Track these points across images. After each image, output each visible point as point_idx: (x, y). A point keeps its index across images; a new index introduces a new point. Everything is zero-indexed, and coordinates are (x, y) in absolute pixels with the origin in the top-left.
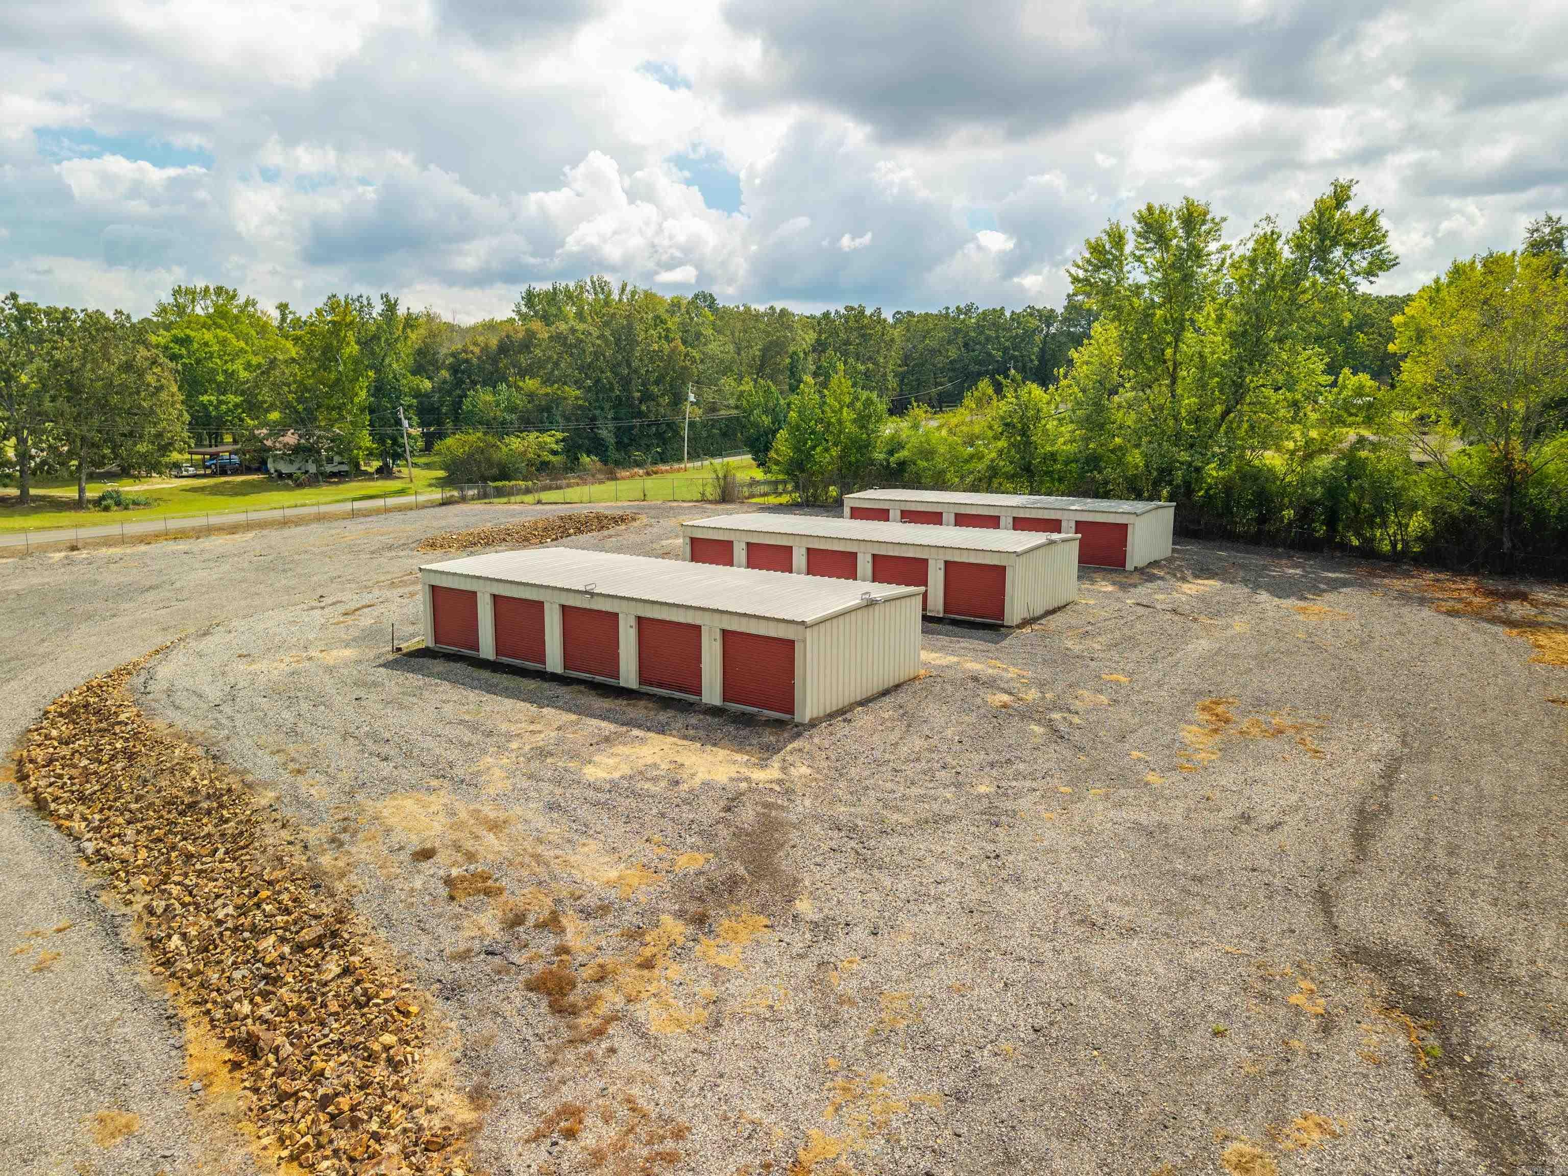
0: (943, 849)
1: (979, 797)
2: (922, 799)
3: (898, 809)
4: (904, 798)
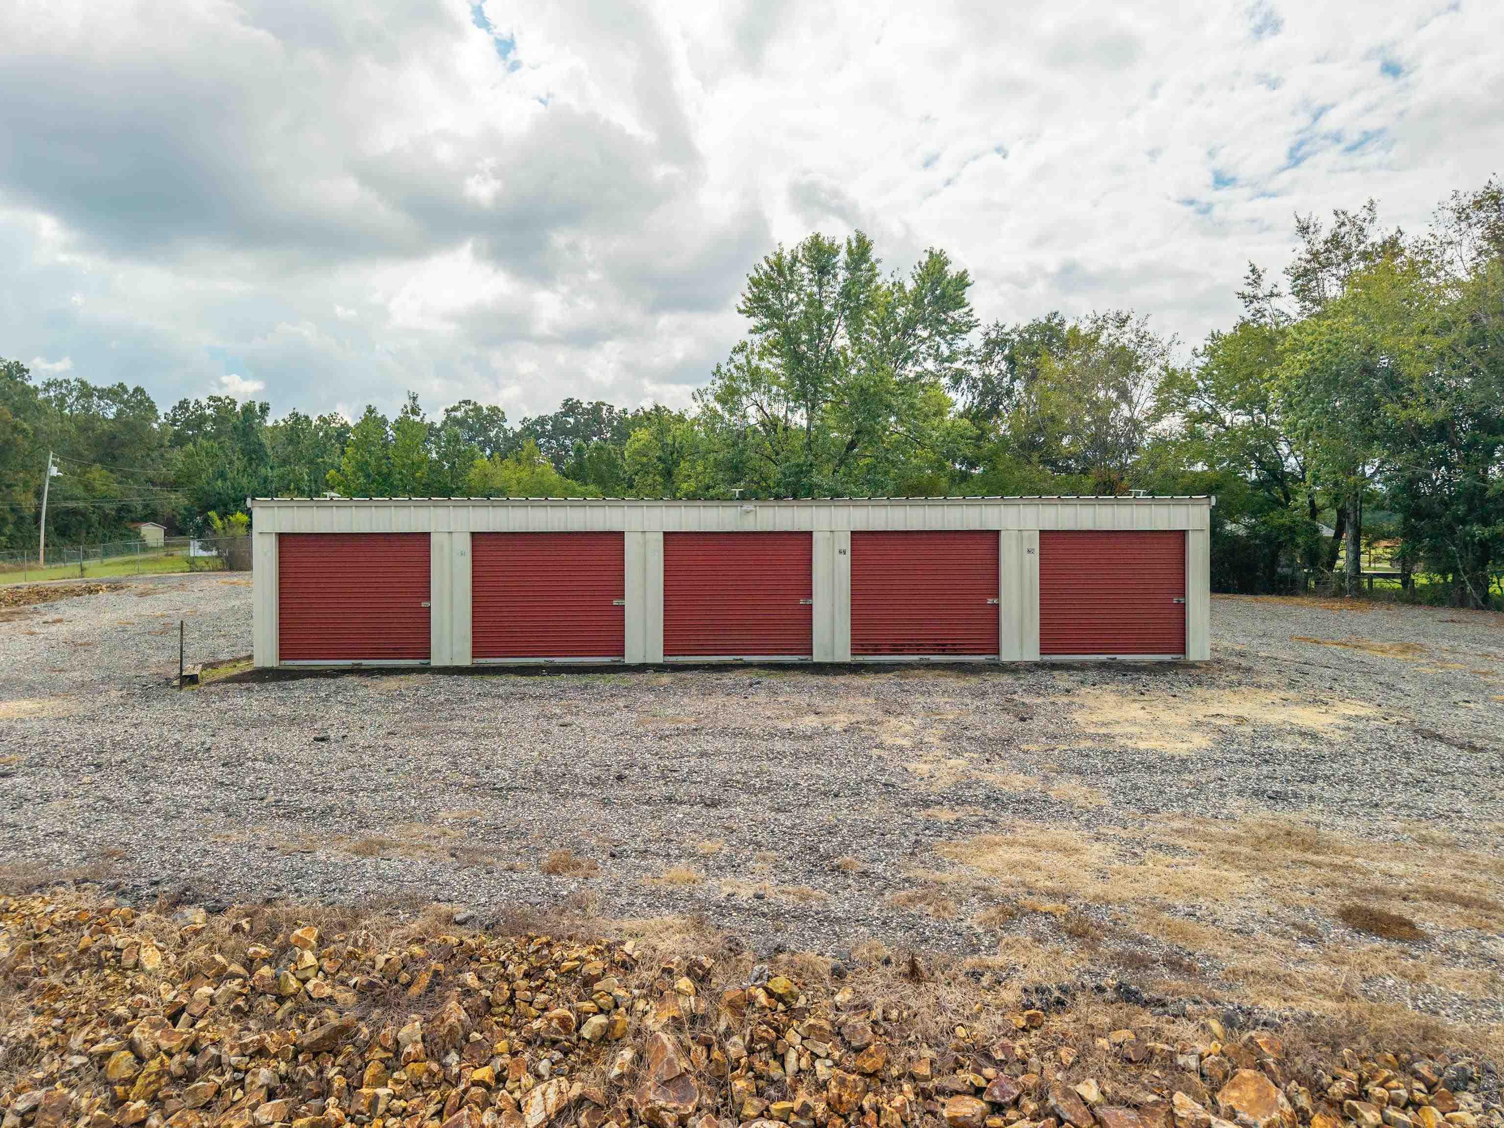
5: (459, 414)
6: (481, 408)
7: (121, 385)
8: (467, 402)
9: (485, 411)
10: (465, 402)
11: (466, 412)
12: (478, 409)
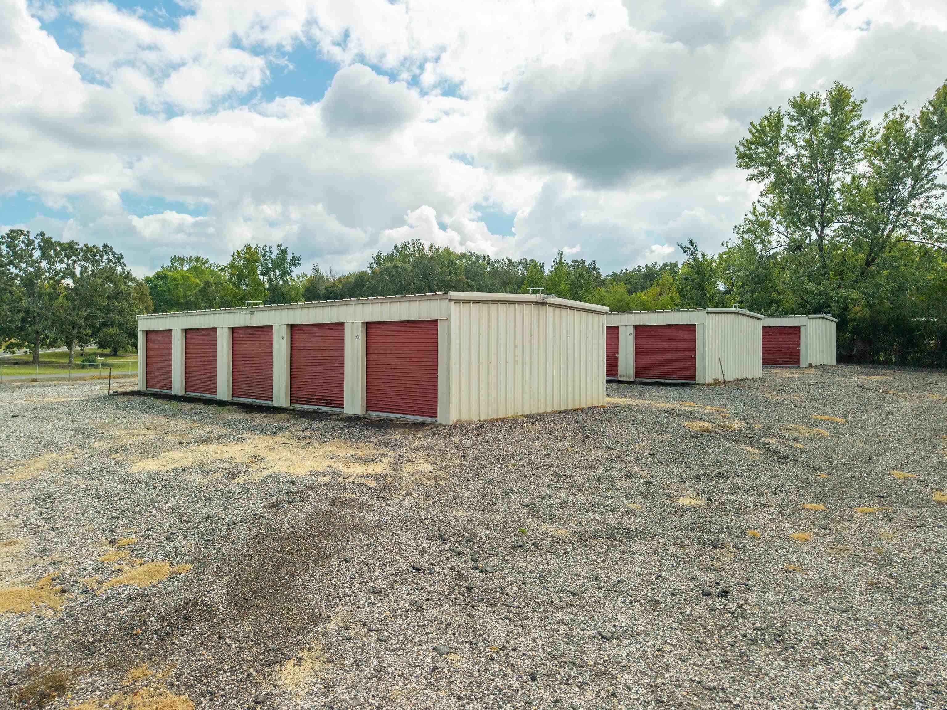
0: (620, 577)
1: (682, 510)
2: (593, 508)
3: (551, 518)
4: (564, 504)
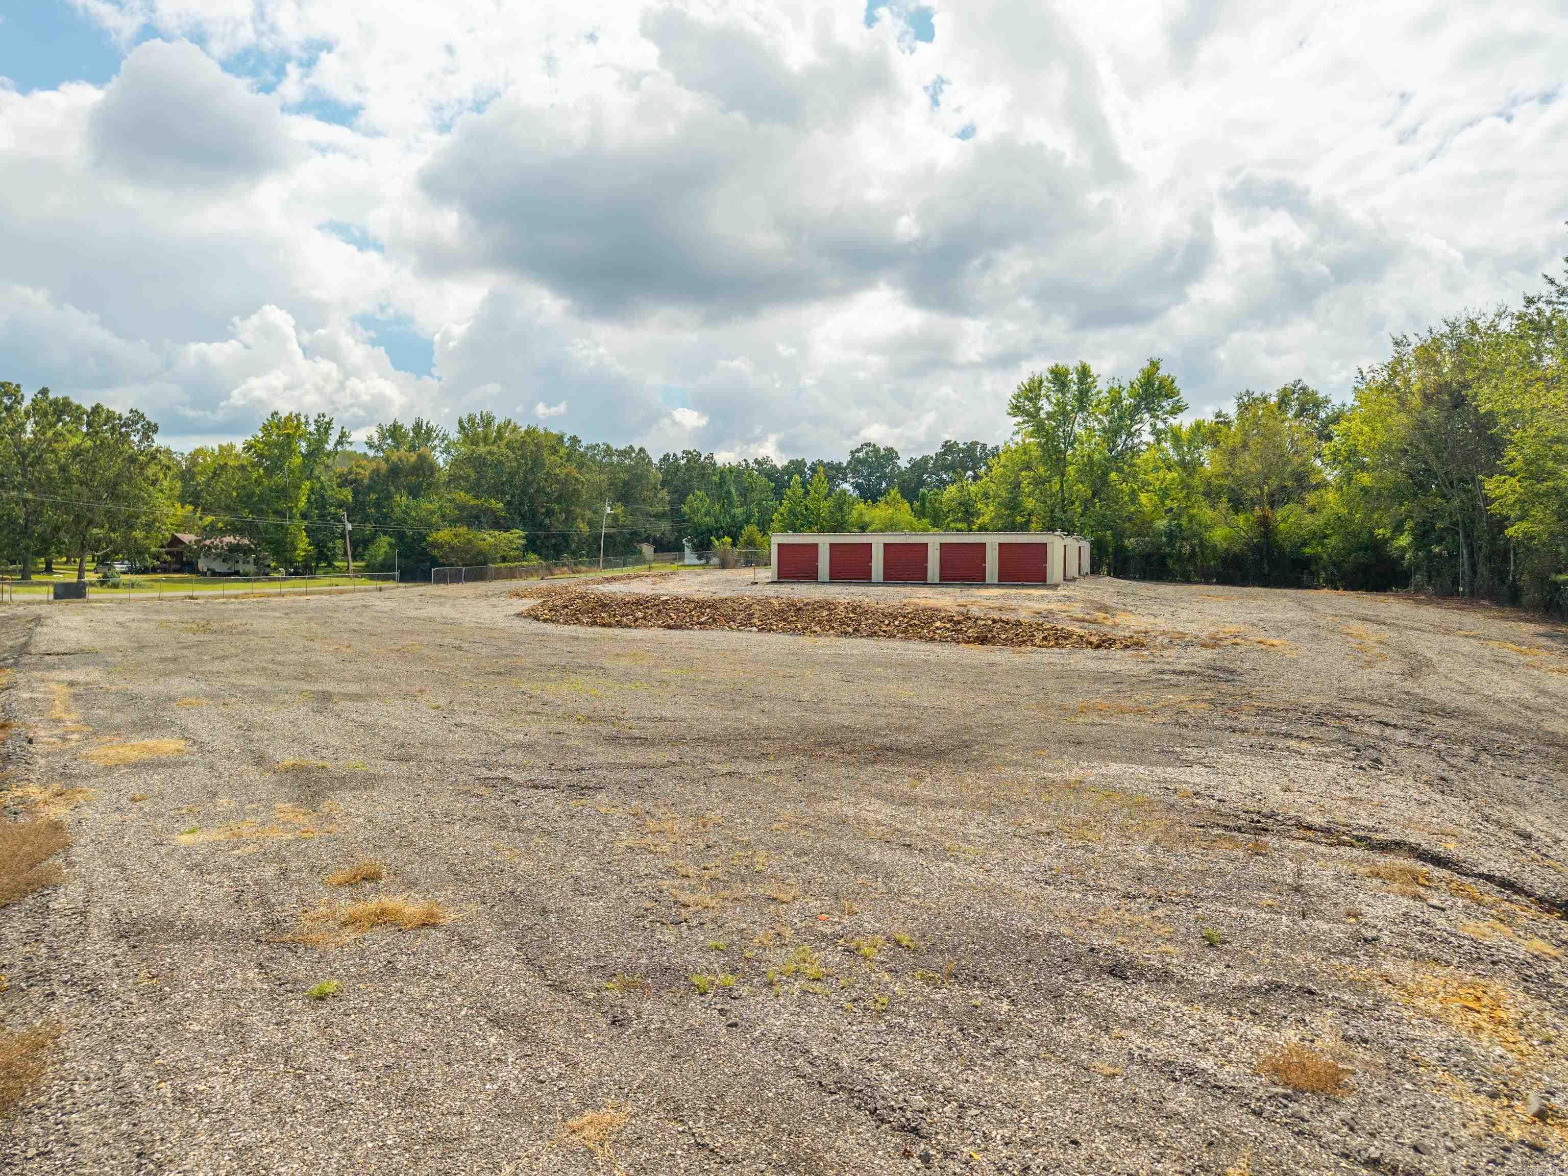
5: (861, 455)
6: (878, 450)
7: (631, 447)
8: (868, 445)
9: (882, 452)
10: (866, 444)
11: (867, 453)
12: (876, 450)
